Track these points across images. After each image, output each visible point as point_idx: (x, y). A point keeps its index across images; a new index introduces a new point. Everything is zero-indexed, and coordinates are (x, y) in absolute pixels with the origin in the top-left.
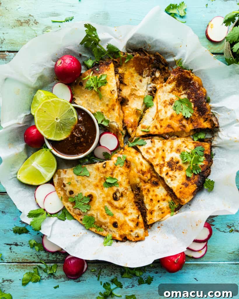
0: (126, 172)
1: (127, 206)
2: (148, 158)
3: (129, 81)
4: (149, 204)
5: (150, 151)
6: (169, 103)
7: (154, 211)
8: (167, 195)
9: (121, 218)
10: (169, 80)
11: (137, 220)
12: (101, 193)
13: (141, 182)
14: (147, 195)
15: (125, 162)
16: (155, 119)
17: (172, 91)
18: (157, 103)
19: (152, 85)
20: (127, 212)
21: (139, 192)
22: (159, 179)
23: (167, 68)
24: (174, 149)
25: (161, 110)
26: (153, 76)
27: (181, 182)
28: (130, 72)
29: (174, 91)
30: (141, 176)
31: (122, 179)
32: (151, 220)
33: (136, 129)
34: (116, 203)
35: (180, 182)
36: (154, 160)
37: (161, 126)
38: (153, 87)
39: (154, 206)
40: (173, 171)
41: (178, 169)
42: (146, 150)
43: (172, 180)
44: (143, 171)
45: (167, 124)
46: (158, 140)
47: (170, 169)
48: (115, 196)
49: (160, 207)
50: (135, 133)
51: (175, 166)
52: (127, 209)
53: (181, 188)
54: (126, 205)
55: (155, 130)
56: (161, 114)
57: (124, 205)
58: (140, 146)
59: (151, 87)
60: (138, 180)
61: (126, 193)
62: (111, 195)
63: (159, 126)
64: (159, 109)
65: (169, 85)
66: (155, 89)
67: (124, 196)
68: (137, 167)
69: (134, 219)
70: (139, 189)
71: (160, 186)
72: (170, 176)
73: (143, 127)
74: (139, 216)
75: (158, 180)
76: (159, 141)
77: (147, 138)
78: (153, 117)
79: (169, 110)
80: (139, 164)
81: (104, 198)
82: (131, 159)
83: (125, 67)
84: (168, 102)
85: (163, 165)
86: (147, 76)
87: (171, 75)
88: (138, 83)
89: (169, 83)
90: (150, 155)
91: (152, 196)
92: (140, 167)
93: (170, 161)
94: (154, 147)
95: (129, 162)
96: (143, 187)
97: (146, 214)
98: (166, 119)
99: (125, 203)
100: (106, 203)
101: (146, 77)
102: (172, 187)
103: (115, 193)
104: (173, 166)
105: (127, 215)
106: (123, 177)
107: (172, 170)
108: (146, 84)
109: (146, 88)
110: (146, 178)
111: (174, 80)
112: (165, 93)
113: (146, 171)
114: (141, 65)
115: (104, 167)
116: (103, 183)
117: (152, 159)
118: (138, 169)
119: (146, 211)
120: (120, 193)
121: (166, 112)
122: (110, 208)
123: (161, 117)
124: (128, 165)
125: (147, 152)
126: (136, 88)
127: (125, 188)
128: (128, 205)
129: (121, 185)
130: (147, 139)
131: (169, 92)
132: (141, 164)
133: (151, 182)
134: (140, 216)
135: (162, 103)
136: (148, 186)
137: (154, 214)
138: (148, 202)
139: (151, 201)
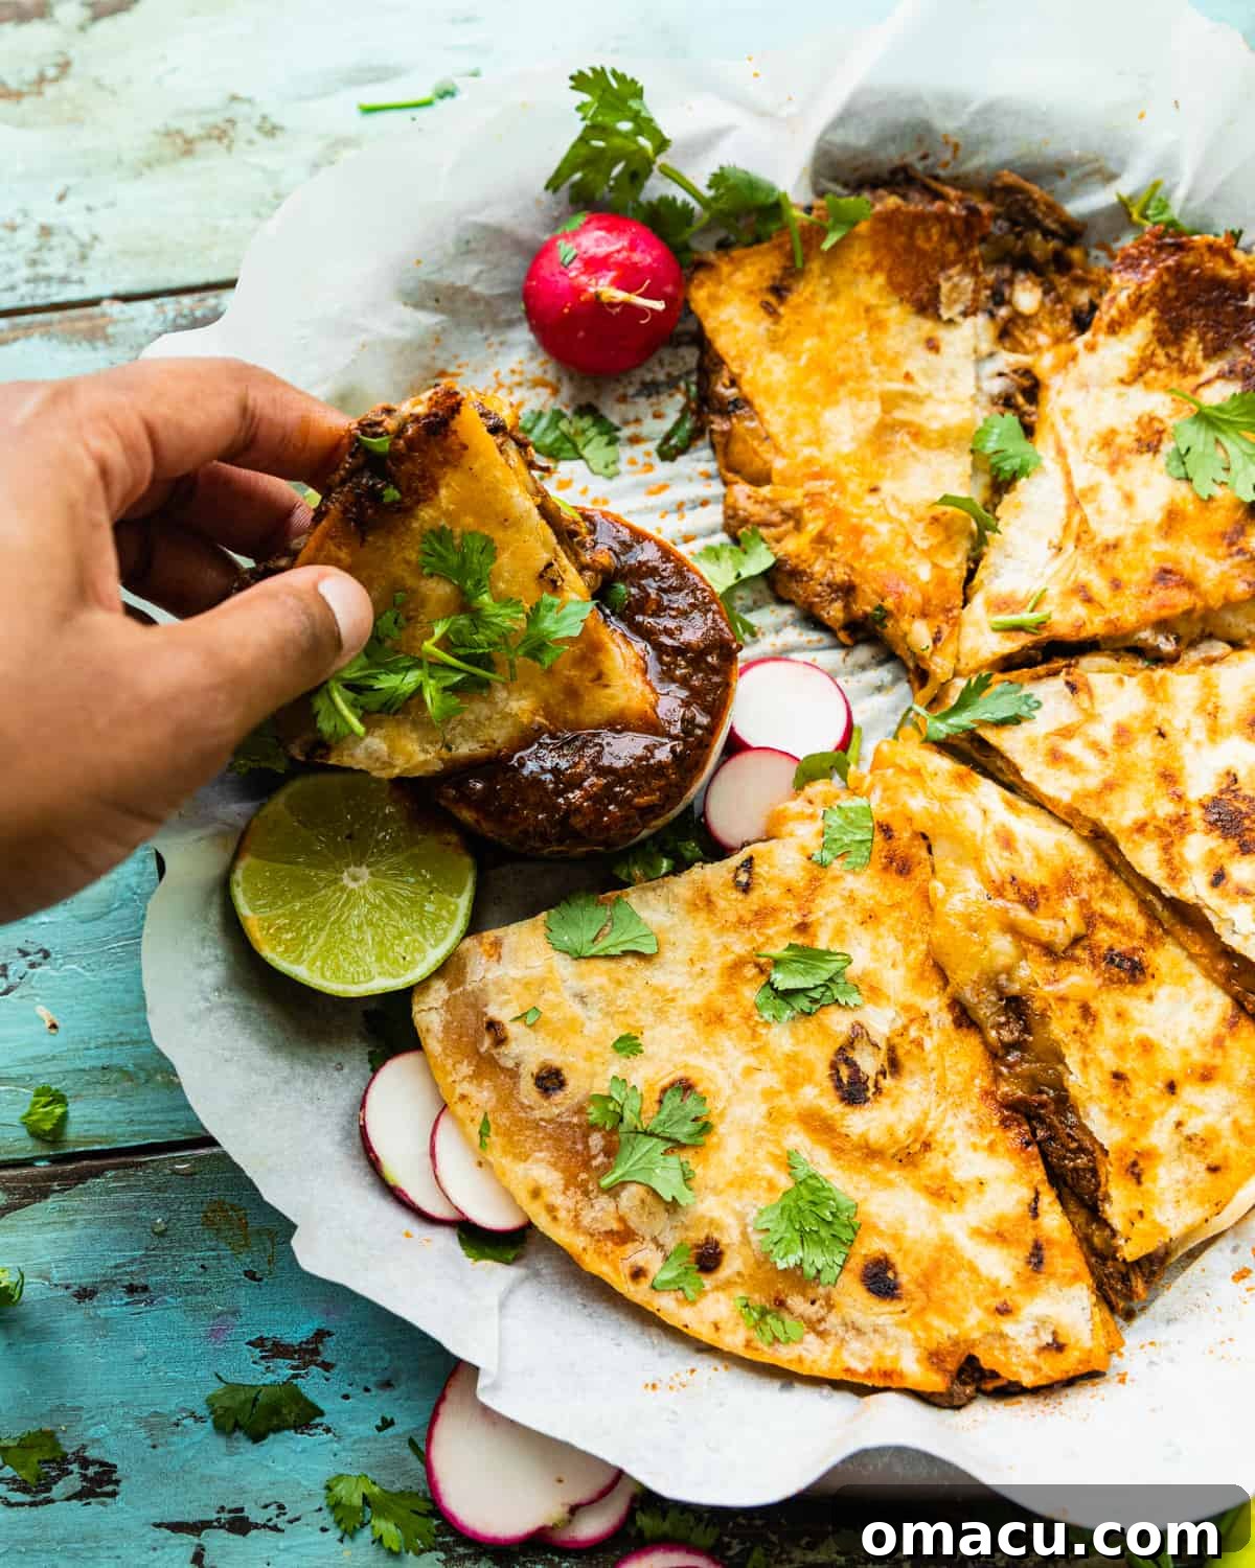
1: (939, 1137)
3: (860, 355)
4: (1105, 1106)
5: (1073, 748)
6: (1139, 440)
7: (1148, 1155)
9: (910, 1223)
10: (1106, 313)
11: (1031, 1222)
12: (751, 1061)
13: (1024, 954)
14: (1085, 1046)
15: (879, 836)
16: (1070, 547)
17: (1139, 372)
18: (1061, 452)
19: (1007, 359)
20: (946, 1176)
21: (1026, 1029)
23: (1076, 254)
24: (1227, 719)
25: (1093, 489)
26: (1003, 312)
28: (858, 301)
29: (1152, 373)
30: (1021, 914)
32: (1140, 1225)
33: (956, 623)
34: (860, 1123)
36: (1111, 799)
37: (1116, 585)
38: (1015, 372)
39: (1144, 1123)
42: (1043, 746)
44: (1026, 884)
45: (1153, 564)
46: (1111, 677)
47: (1232, 844)
48: (845, 1072)
49: (1186, 1131)
50: (951, 648)
52: (946, 1154)
54: (930, 1125)
55: (1079, 610)
56: (1099, 512)
57: (919, 1129)
58: (1002, 724)
59: (1001, 375)
60: (1003, 947)
61: (919, 1044)
63: (1099, 586)
64: (1080, 483)
65: (1112, 340)
66: (1027, 383)
67: (908, 1064)
68: (977, 860)
69: (1006, 1226)
70: (1015, 1006)
73: (1001, 605)
74: (1036, 1199)
75: (1137, 943)
76: (1121, 681)
77: (1041, 669)
78: (1054, 531)
79: (1146, 484)
80: (991, 840)
81: (769, 1094)
83: (827, 281)
84: (1125, 440)
85: (1182, 824)
86: (965, 314)
87: (1116, 279)
88: (918, 361)
89: (1113, 328)
90: (1074, 773)
91: (1120, 1050)
92: (997, 863)
93: (1221, 792)
94: (1091, 717)
96: (1048, 988)
97: (1098, 1185)
98: (1140, 539)
99: (926, 1114)
100: (796, 1127)
101: (959, 319)
103: (843, 1055)
105: (952, 1200)
106: (879, 936)
108: (967, 356)
109: (971, 381)
110: (1060, 925)
111: (1136, 306)
112: (1094, 391)
113: (1046, 882)
114: (922, 254)
115: (746, 889)
116: (750, 993)
117: (1096, 796)
118: (989, 876)
119: (1094, 1160)
121: (1129, 499)
122: (820, 1161)
123: (1106, 531)
125: (1055, 757)
126: (909, 388)
128: (951, 1129)
129: (875, 993)
130: (1039, 678)
131: (1122, 381)
132: (1007, 842)
133: (1092, 954)
134: (1048, 1198)
135: (1094, 449)
136: (1079, 979)
137: (1154, 1180)
138: (1097, 1090)
139: (1117, 1087)
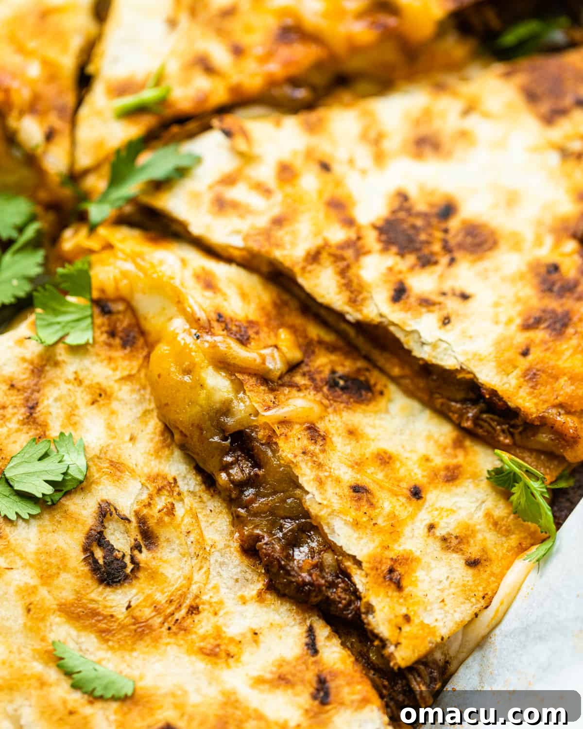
0: (126, 373)
1: (206, 597)
2: (237, 242)
5: (239, 193)
8: (458, 444)
11: (311, 660)
15: (97, 311)
20: (218, 633)
21: (257, 463)
22: (367, 358)
24: (392, 144)
27: (514, 313)
31: (110, 428)
32: (406, 629)
35: (510, 321)
36: (280, 234)
39: (394, 529)
40: (438, 269)
41: (461, 246)
42: (207, 198)
43: (446, 321)
47: (411, 259)
48: (100, 554)
49: (440, 532)
51: (439, 235)
52: (215, 613)
53: (525, 353)
54: (194, 589)
57: (183, 594)
61: (169, 511)
62: (76, 556)
67: (163, 533)
69: (285, 670)
71: (390, 400)
72: (426, 303)
74: (312, 637)
75: (360, 364)
76: (278, 124)
77: (193, 127)
82: (125, 274)
85: (356, 247)
90: (242, 216)
93: (394, 212)
94: (251, 159)
95: (120, 307)
96: (268, 414)
102: (462, 359)
103: (95, 537)
104: (423, 237)
105: (229, 655)
106: (112, 413)
107: (427, 262)
117: (267, 234)
119: (346, 571)
120: (126, 519)
124: (125, 322)
125: (222, 205)
127: (152, 479)
128: (216, 588)
130: (193, 135)
132: (209, 282)
133: (312, 379)
134: (323, 631)
137: (414, 583)
138: (336, 503)
139: (360, 499)
